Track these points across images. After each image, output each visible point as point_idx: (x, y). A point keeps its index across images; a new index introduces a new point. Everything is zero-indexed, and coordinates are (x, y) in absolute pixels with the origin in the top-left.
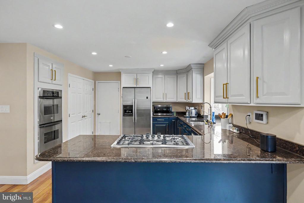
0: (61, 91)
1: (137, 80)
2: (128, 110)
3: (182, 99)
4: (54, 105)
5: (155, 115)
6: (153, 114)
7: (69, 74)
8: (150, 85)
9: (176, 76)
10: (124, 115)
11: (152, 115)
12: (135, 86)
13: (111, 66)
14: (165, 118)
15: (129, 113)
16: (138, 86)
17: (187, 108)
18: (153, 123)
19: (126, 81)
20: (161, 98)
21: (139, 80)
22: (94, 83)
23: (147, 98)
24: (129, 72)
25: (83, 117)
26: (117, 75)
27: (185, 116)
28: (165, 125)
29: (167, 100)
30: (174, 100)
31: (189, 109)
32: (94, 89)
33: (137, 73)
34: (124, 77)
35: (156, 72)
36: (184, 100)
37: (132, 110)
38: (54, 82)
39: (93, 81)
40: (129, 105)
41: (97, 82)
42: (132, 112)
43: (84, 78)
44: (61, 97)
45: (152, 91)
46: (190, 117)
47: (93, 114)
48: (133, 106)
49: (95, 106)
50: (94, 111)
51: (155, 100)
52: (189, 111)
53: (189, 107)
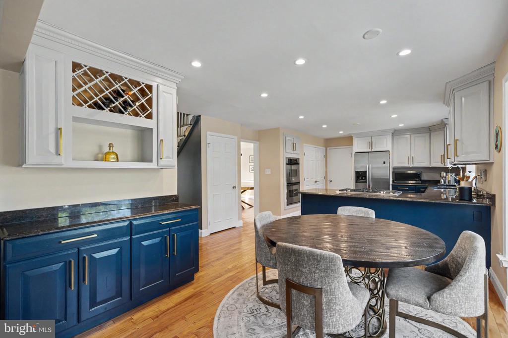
0: (299, 159)
1: (371, 144)
2: (361, 177)
3: (436, 163)
4: (292, 170)
6: (393, 181)
7: (304, 144)
8: (389, 148)
9: (429, 134)
10: (357, 182)
11: (391, 183)
12: (370, 150)
13: (341, 132)
14: (410, 186)
15: (362, 179)
16: (373, 150)
17: (444, 174)
19: (359, 146)
20: (405, 163)
21: (374, 143)
23: (384, 163)
24: (361, 136)
25: (315, 182)
26: (348, 140)
27: (437, 184)
29: (414, 165)
30: (426, 164)
31: (446, 175)
32: (326, 156)
33: (371, 136)
34: (355, 141)
35: (396, 133)
36: (440, 165)
37: (366, 177)
38: (295, 152)
39: (325, 148)
40: (361, 171)
41: (328, 148)
42: (366, 179)
43: (317, 147)
44: (299, 164)
45: (391, 155)
46: (447, 185)
47: (325, 180)
48: (366, 171)
49: (326, 172)
50: (326, 178)
51: (397, 165)
52: (445, 177)
53: (446, 173)
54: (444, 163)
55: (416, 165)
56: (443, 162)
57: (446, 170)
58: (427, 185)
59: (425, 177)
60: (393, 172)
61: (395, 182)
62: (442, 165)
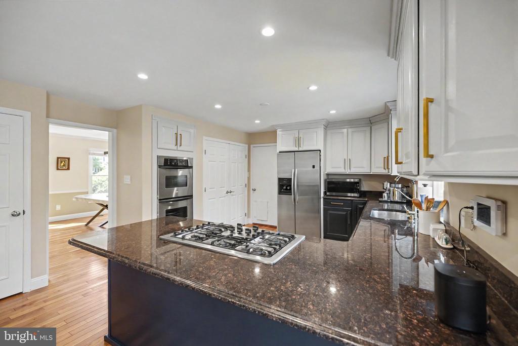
1: (298, 141)
2: (285, 186)
3: (379, 169)
5: (328, 196)
6: (325, 193)
7: (205, 138)
8: (320, 146)
9: (370, 127)
10: (280, 192)
11: (322, 195)
12: (296, 149)
13: (257, 122)
14: (346, 201)
15: (286, 189)
16: (300, 149)
17: (387, 185)
18: (324, 208)
19: (284, 143)
20: (341, 168)
21: (302, 139)
22: (247, 148)
23: (314, 167)
24: (287, 128)
25: (227, 193)
27: (380, 199)
28: (345, 213)
29: (351, 171)
30: (365, 170)
31: (390, 186)
32: (249, 157)
33: (302, 127)
34: (280, 136)
35: (331, 126)
36: (382, 171)
37: (290, 186)
39: (247, 146)
40: (286, 179)
41: (252, 146)
42: (291, 189)
44: (191, 167)
45: (322, 156)
46: (391, 202)
47: (246, 189)
48: (291, 179)
49: (249, 179)
50: (248, 185)
51: (330, 170)
52: (389, 190)
53: (391, 183)
54: (388, 169)
55: (354, 170)
56: (386, 167)
57: (391, 179)
58: (366, 199)
59: (365, 187)
60: (325, 181)
61: (328, 194)
62: (385, 172)
